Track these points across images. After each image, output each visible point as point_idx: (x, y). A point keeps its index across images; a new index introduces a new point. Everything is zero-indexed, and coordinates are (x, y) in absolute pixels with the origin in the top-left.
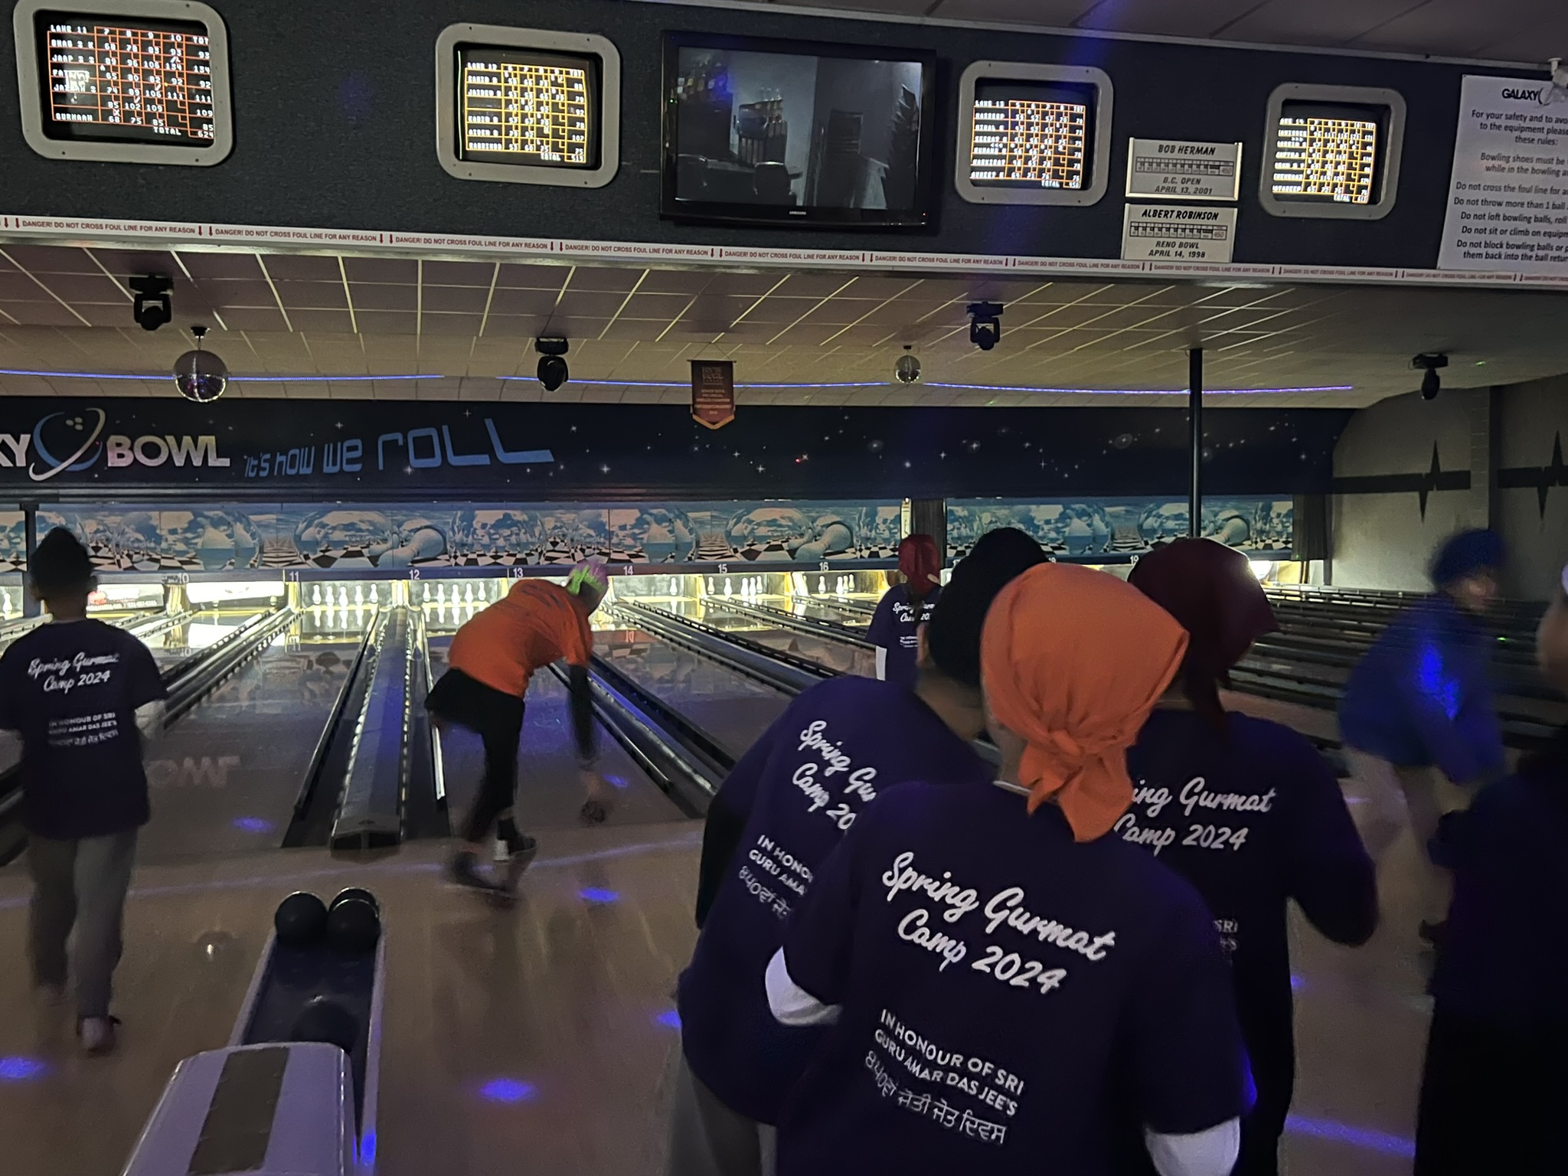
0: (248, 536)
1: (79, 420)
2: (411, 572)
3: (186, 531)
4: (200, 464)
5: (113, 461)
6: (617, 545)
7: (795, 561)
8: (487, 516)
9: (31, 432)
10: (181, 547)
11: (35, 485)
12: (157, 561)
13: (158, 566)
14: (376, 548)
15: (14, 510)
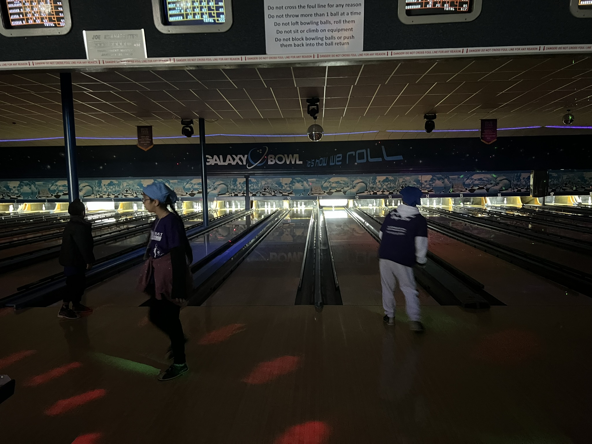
0: (308, 185)
1: (261, 150)
2: (356, 197)
3: (290, 184)
4: (294, 163)
5: (270, 163)
6: (424, 187)
7: (489, 193)
8: (381, 178)
9: (248, 154)
10: (288, 189)
11: (248, 170)
12: (282, 193)
13: (282, 195)
14: (345, 189)
15: (243, 178)
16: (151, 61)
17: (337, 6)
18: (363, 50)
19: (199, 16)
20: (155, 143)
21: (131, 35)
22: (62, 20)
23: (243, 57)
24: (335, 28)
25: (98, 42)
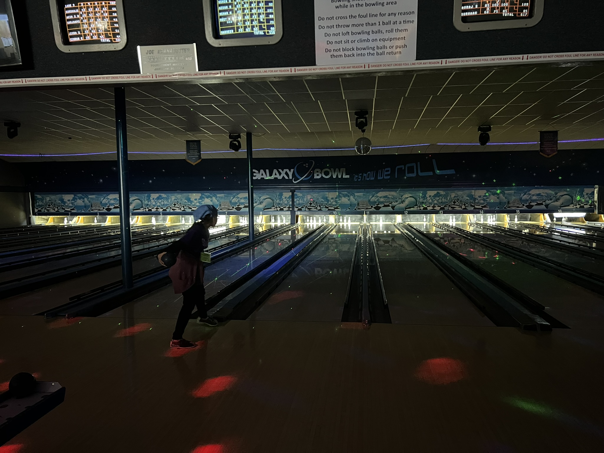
0: (354, 200)
1: (307, 164)
2: (405, 212)
3: (336, 198)
4: (340, 177)
5: (316, 177)
6: (477, 203)
7: (548, 209)
8: (431, 193)
9: (294, 168)
10: (334, 203)
11: (294, 184)
12: (328, 208)
14: (394, 204)
15: (288, 192)
16: (202, 74)
17: (389, 15)
18: (416, 59)
19: (249, 29)
20: (203, 157)
21: (183, 49)
22: (117, 36)
23: (293, 68)
24: (387, 37)
25: (152, 57)
